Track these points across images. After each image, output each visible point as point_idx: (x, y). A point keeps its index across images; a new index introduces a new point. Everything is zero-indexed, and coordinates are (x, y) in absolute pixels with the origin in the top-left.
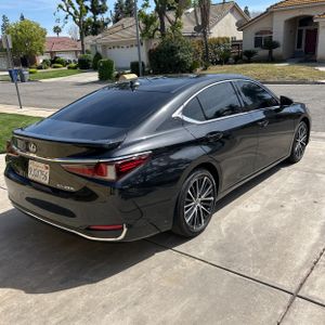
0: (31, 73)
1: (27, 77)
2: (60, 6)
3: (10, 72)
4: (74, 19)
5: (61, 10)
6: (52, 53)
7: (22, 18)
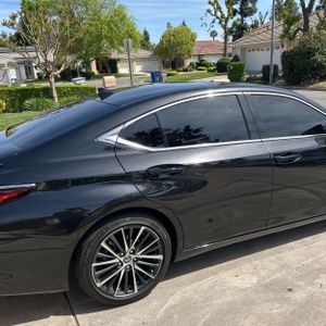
0: (169, 75)
1: (165, 79)
2: (209, 11)
3: (152, 73)
4: (220, 23)
5: (209, 14)
6: (199, 56)
7: (184, 24)
